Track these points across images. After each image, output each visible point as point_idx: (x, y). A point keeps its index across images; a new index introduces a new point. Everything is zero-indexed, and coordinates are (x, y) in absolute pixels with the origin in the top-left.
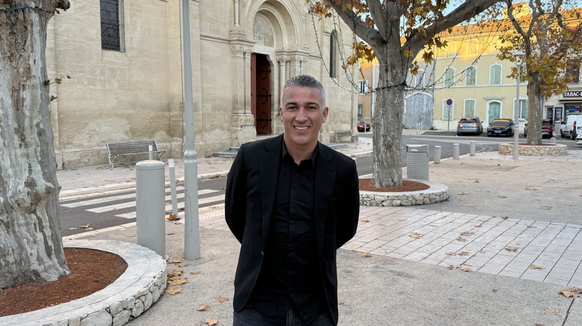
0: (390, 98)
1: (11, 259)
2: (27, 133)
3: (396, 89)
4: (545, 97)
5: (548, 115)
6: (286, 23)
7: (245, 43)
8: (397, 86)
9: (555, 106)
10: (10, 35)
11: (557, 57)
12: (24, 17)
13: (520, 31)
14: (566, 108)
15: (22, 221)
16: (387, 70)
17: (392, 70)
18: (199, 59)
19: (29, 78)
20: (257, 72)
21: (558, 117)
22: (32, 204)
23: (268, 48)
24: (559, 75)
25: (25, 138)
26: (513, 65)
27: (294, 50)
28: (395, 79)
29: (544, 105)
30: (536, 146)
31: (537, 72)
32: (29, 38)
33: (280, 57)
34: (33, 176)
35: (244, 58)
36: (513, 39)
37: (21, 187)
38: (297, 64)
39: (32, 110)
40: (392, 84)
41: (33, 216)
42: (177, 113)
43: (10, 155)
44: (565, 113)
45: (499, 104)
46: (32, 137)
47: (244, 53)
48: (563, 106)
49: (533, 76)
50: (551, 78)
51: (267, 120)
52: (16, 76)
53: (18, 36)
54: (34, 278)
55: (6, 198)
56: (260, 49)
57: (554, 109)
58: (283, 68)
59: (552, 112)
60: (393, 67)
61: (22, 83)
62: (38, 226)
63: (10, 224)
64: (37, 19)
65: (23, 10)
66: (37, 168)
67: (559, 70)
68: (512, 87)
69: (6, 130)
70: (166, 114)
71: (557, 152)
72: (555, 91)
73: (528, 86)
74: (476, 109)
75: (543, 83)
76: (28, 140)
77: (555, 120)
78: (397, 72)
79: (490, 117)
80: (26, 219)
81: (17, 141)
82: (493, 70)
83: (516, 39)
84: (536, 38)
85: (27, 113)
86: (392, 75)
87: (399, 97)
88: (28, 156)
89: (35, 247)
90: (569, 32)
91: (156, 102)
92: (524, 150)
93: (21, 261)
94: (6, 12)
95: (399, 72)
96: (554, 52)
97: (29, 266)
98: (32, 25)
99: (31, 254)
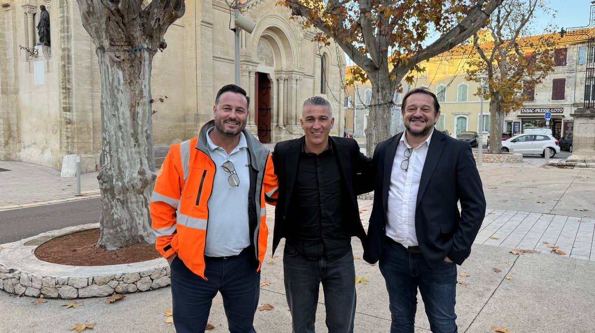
0: (381, 113)
1: (124, 227)
2: (140, 137)
3: (385, 106)
4: (505, 113)
5: (508, 129)
6: (284, 46)
7: (250, 64)
8: (386, 104)
9: (514, 121)
10: (130, 67)
11: (514, 80)
12: (141, 55)
13: (483, 57)
14: (523, 123)
15: (134, 200)
16: (378, 91)
17: (382, 91)
18: (212, 77)
19: (142, 98)
20: (259, 88)
21: (516, 130)
22: (142, 187)
23: (269, 68)
24: (516, 95)
25: (138, 140)
26: (478, 85)
27: (291, 69)
28: (384, 98)
29: (504, 120)
30: (497, 155)
31: (497, 92)
32: (143, 69)
33: (279, 75)
34: (144, 167)
35: (250, 76)
36: (479, 64)
37: (135, 175)
38: (294, 82)
39: (143, 121)
40: (382, 102)
41: (141, 196)
42: (191, 123)
43: (127, 152)
44: (522, 127)
45: (465, 118)
46: (142, 140)
47: (250, 72)
48: (521, 121)
49: (495, 96)
50: (509, 98)
51: (267, 130)
52: (133, 96)
53: (135, 68)
54: (140, 241)
55: (123, 183)
56: (263, 69)
57: (513, 124)
58: (282, 85)
59: (511, 126)
60: (383, 88)
61: (137, 101)
62: (144, 203)
63: (125, 202)
64: (148, 56)
65: (140, 50)
66: (145, 162)
67: (515, 90)
68: (477, 104)
69: (125, 134)
70: (182, 124)
71: (514, 159)
72: (513, 108)
73: (490, 104)
74: (446, 122)
75: (502, 101)
76: (140, 142)
77: (514, 133)
78: (386, 93)
79: (458, 130)
80: (137, 198)
81: (133, 142)
82: (461, 89)
83: (481, 64)
84: (497, 63)
85: (140, 122)
86: (382, 95)
87: (388, 112)
88: (140, 153)
89: (142, 218)
90: (524, 59)
91: (174, 114)
92: (487, 158)
93: (132, 228)
94: (128, 51)
95: (388, 92)
96: (512, 75)
97: (137, 232)
98: (144, 60)
99: (139, 224)
